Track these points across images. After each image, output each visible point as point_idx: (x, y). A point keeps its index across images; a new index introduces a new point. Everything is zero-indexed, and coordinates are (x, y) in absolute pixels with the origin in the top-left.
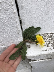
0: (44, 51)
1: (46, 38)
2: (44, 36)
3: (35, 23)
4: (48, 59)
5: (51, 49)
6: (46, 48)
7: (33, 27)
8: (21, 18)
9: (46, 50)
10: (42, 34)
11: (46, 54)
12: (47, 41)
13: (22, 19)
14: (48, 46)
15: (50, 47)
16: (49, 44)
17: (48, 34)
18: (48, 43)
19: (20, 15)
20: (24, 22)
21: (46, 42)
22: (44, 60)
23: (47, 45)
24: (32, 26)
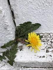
0: (40, 57)
1: (47, 39)
2: (44, 36)
3: (33, 17)
4: (46, 68)
5: (51, 56)
6: (44, 53)
7: (30, 23)
8: (13, 7)
9: (44, 57)
10: (43, 34)
11: (43, 62)
12: (47, 43)
13: (14, 9)
14: (47, 51)
15: (50, 53)
16: (49, 48)
17: (51, 34)
18: (48, 46)
19: (11, 3)
20: (17, 14)
21: (45, 45)
22: (40, 69)
23: (46, 49)
24: (28, 21)
